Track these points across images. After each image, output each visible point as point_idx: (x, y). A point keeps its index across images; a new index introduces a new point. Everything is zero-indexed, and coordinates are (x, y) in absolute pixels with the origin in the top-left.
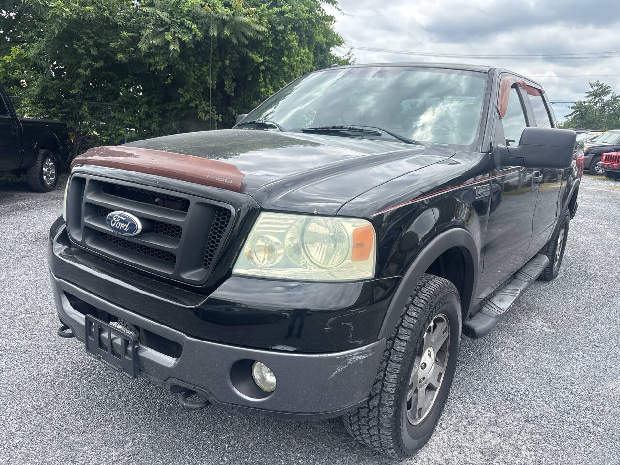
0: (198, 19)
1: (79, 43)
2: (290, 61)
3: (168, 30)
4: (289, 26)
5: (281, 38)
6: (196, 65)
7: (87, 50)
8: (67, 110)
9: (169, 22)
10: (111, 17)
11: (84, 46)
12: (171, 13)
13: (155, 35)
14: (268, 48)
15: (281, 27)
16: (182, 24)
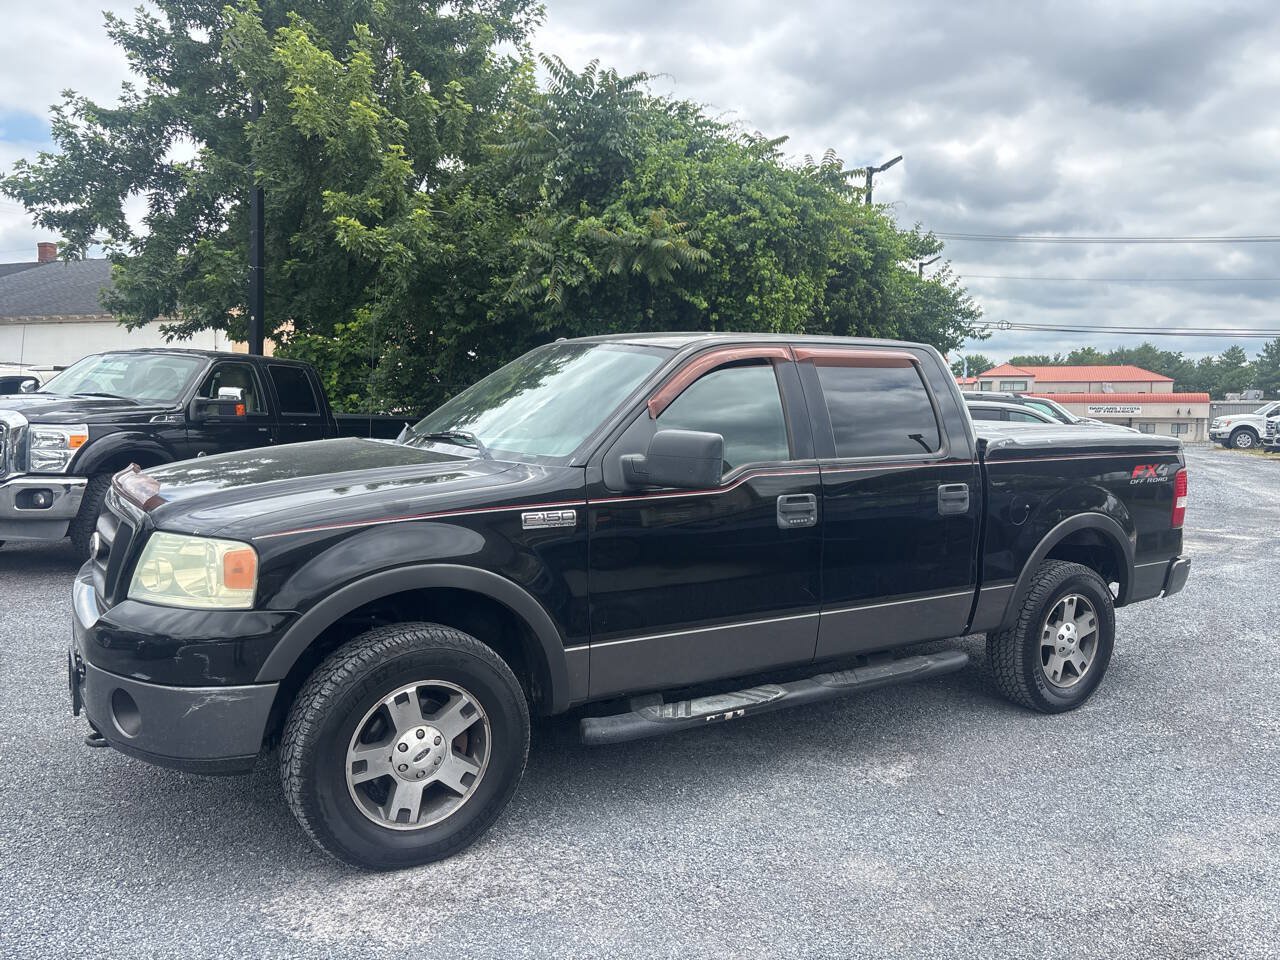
0: (601, 248)
1: (441, 298)
2: (762, 301)
3: (548, 271)
4: (760, 243)
5: (747, 264)
6: (600, 320)
7: (451, 307)
8: (428, 400)
9: (551, 257)
10: (479, 257)
11: (446, 303)
12: (556, 244)
13: (531, 279)
14: (723, 283)
15: (743, 247)
16: (571, 258)
